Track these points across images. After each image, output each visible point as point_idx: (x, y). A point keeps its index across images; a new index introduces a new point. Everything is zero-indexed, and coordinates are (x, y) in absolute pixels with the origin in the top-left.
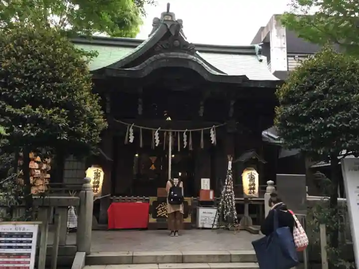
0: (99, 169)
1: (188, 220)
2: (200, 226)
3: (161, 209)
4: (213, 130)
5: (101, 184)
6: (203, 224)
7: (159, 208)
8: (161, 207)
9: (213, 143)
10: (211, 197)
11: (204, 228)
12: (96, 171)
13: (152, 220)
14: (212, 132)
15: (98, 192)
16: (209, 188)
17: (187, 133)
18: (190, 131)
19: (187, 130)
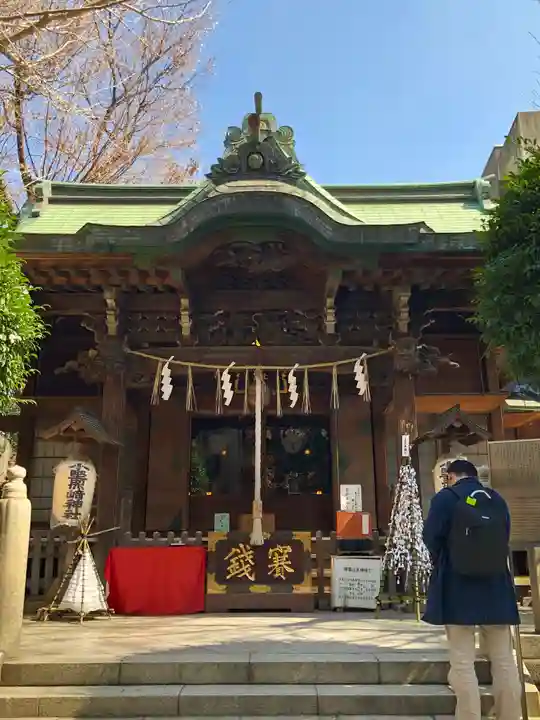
0: (83, 464)
1: (305, 589)
2: (338, 602)
3: (237, 561)
4: (361, 364)
5: (87, 499)
6: (346, 597)
7: (231, 558)
8: (236, 554)
9: (361, 393)
10: (366, 530)
11: (347, 610)
12: (74, 469)
13: (215, 588)
14: (358, 369)
15: (81, 518)
16: (360, 509)
17: (299, 375)
18: (306, 367)
19: (297, 366)
